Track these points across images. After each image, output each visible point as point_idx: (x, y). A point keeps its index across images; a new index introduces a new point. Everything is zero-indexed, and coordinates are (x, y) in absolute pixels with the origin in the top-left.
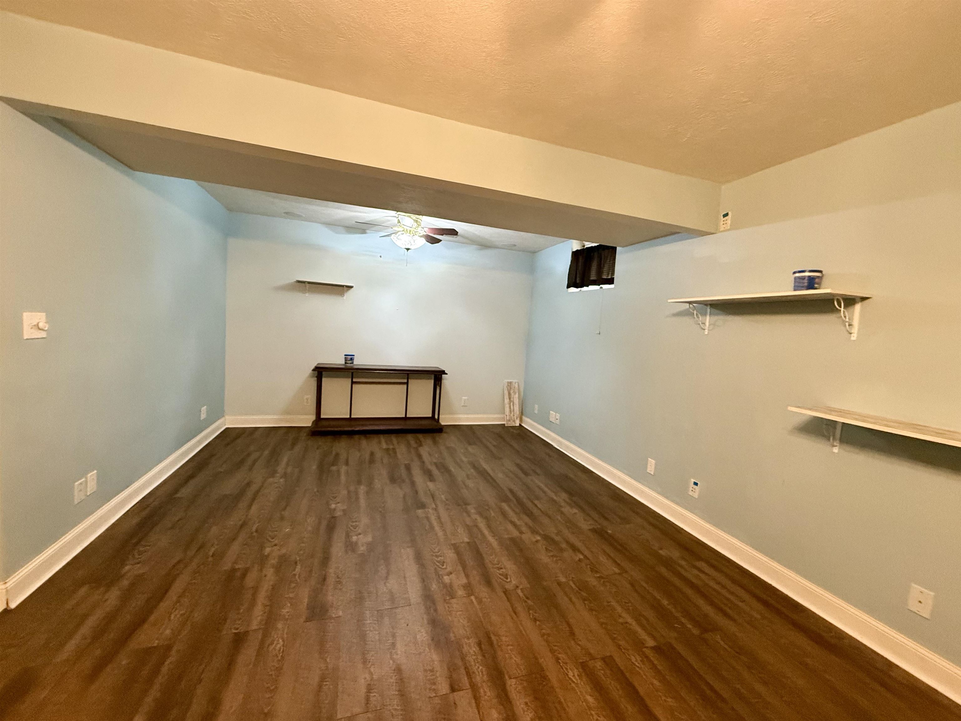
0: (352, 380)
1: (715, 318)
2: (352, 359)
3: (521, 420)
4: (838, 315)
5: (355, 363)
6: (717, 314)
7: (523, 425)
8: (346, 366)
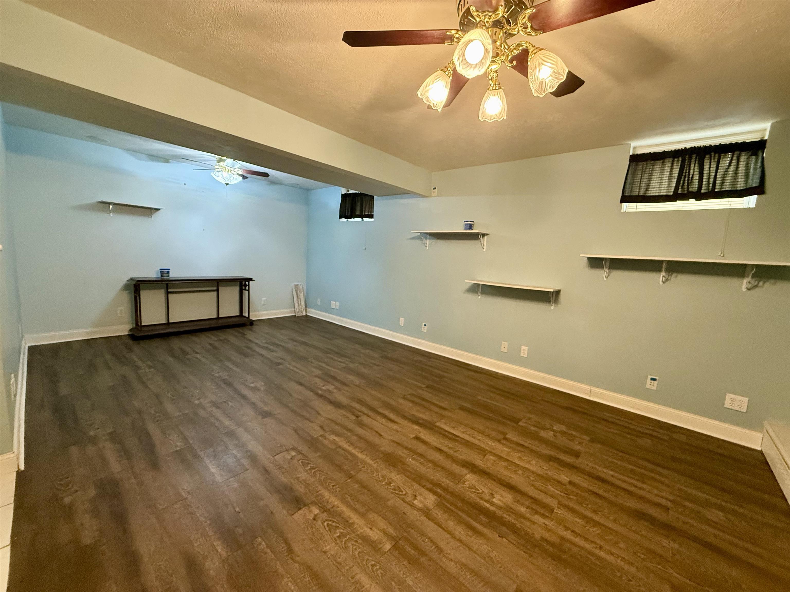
0: (167, 290)
1: (431, 241)
2: (168, 273)
3: (306, 312)
4: (480, 241)
5: (170, 276)
6: (433, 239)
7: (308, 314)
8: (162, 278)
